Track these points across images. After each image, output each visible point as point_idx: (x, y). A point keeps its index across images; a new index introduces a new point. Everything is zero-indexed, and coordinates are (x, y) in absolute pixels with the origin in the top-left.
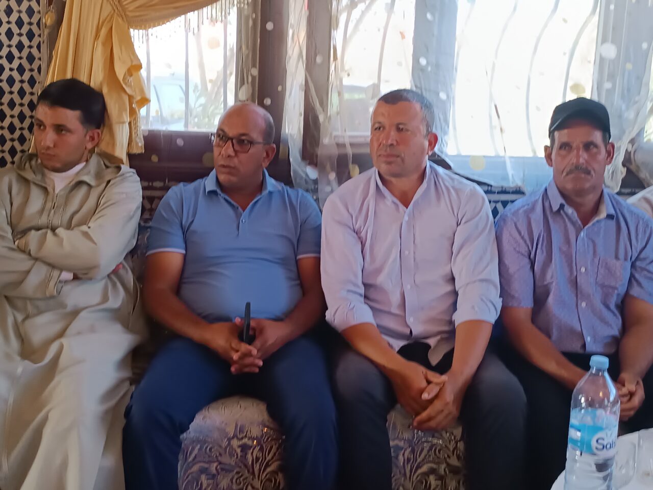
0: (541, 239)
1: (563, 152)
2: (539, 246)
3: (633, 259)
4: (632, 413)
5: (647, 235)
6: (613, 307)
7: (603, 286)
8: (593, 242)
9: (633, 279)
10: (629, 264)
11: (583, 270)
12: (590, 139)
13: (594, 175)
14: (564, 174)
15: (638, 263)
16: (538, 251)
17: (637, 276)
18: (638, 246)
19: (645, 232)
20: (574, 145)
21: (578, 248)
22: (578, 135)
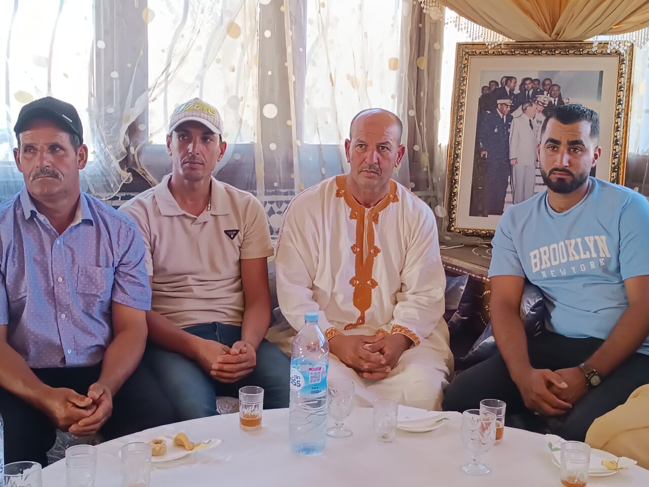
0: (11, 251)
1: (29, 155)
2: (10, 258)
3: (116, 264)
4: (97, 426)
5: (130, 238)
6: (97, 315)
7: (84, 295)
8: (72, 250)
9: (116, 285)
10: (111, 270)
11: (60, 279)
12: (54, 141)
13: (63, 179)
14: (31, 178)
15: (121, 269)
16: (8, 264)
17: (120, 282)
18: (119, 251)
19: (127, 236)
20: (39, 147)
21: (54, 256)
22: (41, 136)
